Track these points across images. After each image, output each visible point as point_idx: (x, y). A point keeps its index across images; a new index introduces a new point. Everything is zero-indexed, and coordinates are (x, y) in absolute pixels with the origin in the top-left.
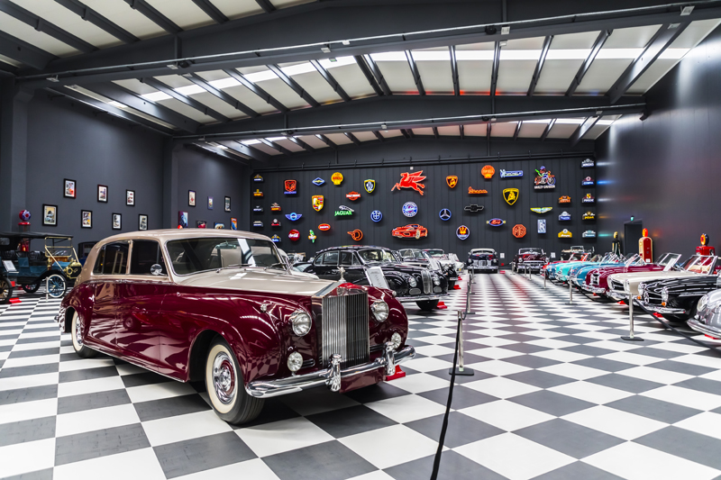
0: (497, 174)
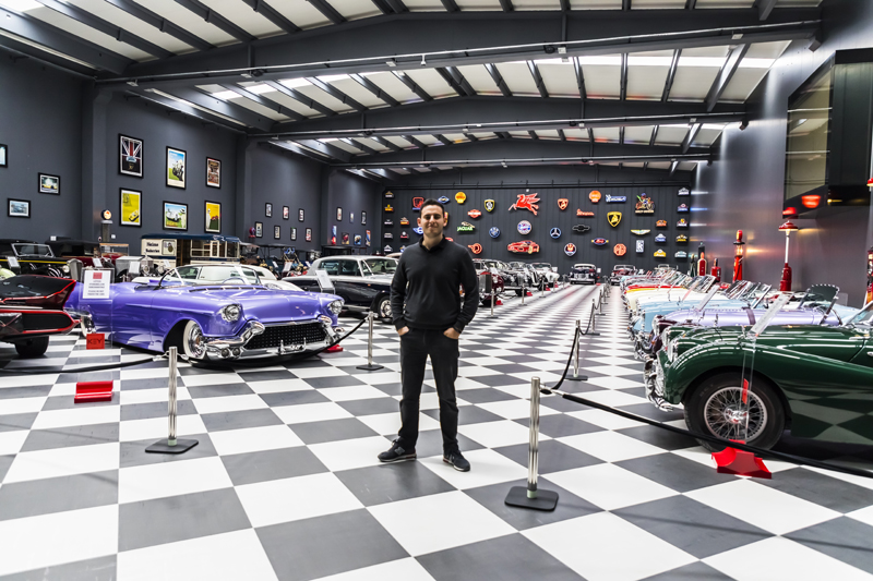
0: (603, 199)
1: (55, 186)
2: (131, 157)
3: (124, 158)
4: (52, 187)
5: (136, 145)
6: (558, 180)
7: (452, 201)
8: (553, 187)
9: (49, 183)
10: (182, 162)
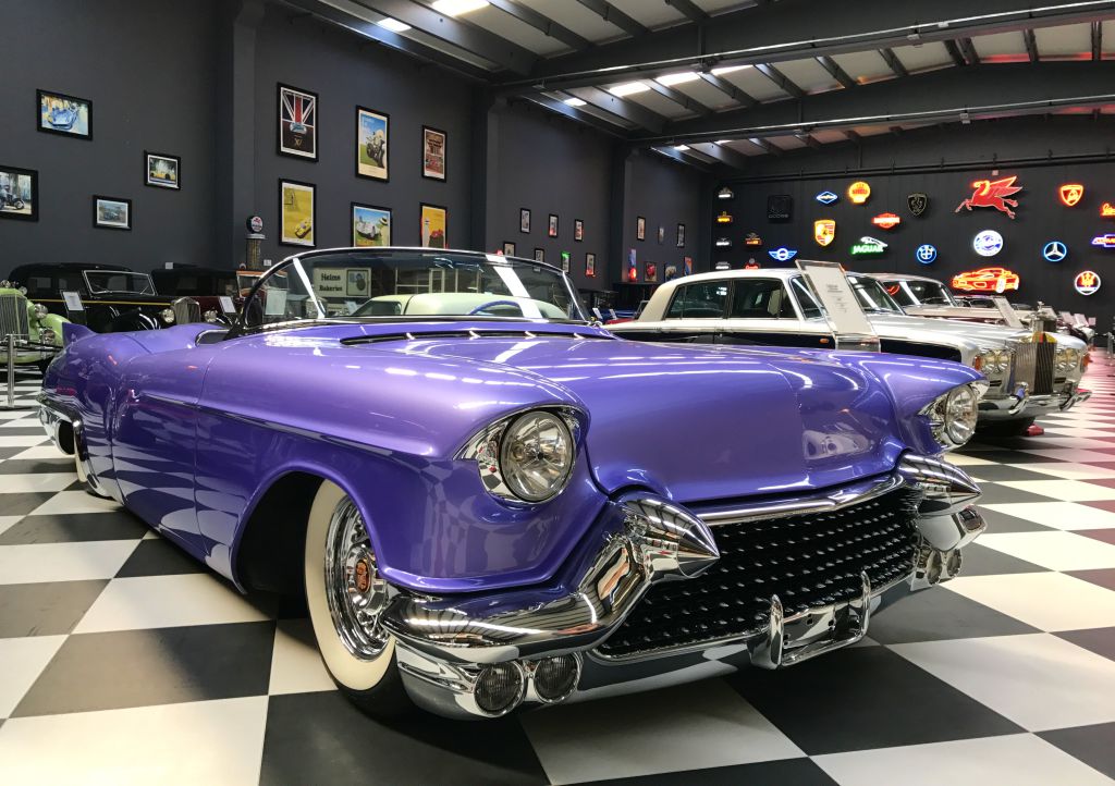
1: (173, 174)
2: (298, 122)
3: (287, 125)
4: (168, 177)
5: (306, 103)
6: (1062, 151)
7: (843, 200)
8: (1052, 163)
9: (162, 169)
10: (382, 134)
